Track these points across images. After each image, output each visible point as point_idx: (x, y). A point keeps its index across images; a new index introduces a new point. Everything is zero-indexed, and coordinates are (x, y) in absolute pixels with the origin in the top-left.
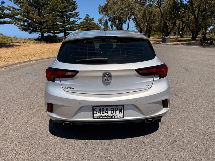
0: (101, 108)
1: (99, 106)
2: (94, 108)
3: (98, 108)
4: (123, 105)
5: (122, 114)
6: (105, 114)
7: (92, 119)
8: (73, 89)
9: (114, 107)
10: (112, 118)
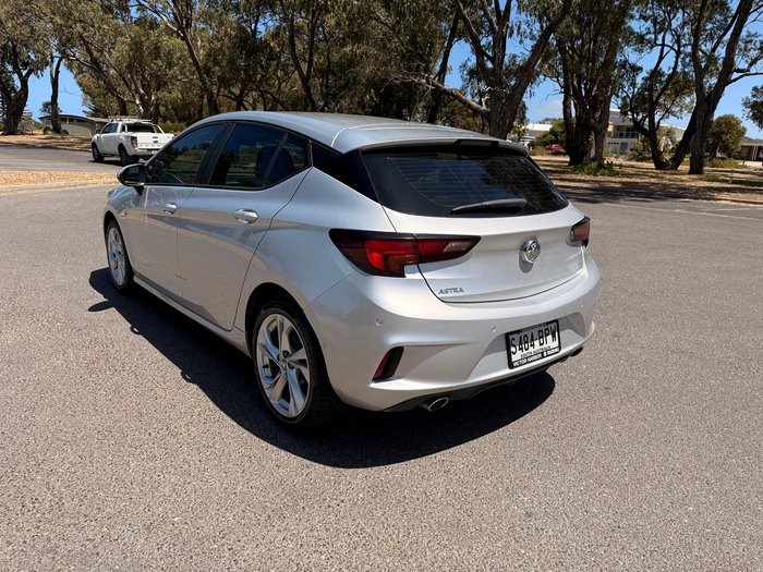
0: (522, 334)
1: (518, 332)
2: (511, 337)
3: (517, 337)
4: (556, 321)
5: (556, 344)
6: (531, 349)
7: (507, 371)
8: (460, 294)
9: (543, 328)
10: (543, 357)
